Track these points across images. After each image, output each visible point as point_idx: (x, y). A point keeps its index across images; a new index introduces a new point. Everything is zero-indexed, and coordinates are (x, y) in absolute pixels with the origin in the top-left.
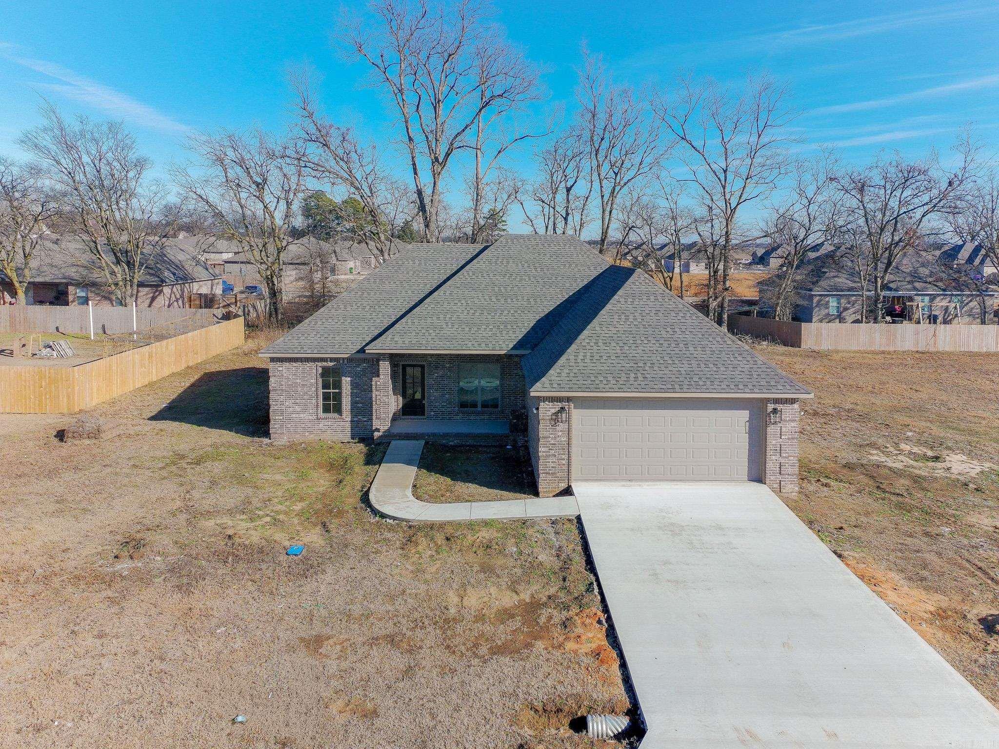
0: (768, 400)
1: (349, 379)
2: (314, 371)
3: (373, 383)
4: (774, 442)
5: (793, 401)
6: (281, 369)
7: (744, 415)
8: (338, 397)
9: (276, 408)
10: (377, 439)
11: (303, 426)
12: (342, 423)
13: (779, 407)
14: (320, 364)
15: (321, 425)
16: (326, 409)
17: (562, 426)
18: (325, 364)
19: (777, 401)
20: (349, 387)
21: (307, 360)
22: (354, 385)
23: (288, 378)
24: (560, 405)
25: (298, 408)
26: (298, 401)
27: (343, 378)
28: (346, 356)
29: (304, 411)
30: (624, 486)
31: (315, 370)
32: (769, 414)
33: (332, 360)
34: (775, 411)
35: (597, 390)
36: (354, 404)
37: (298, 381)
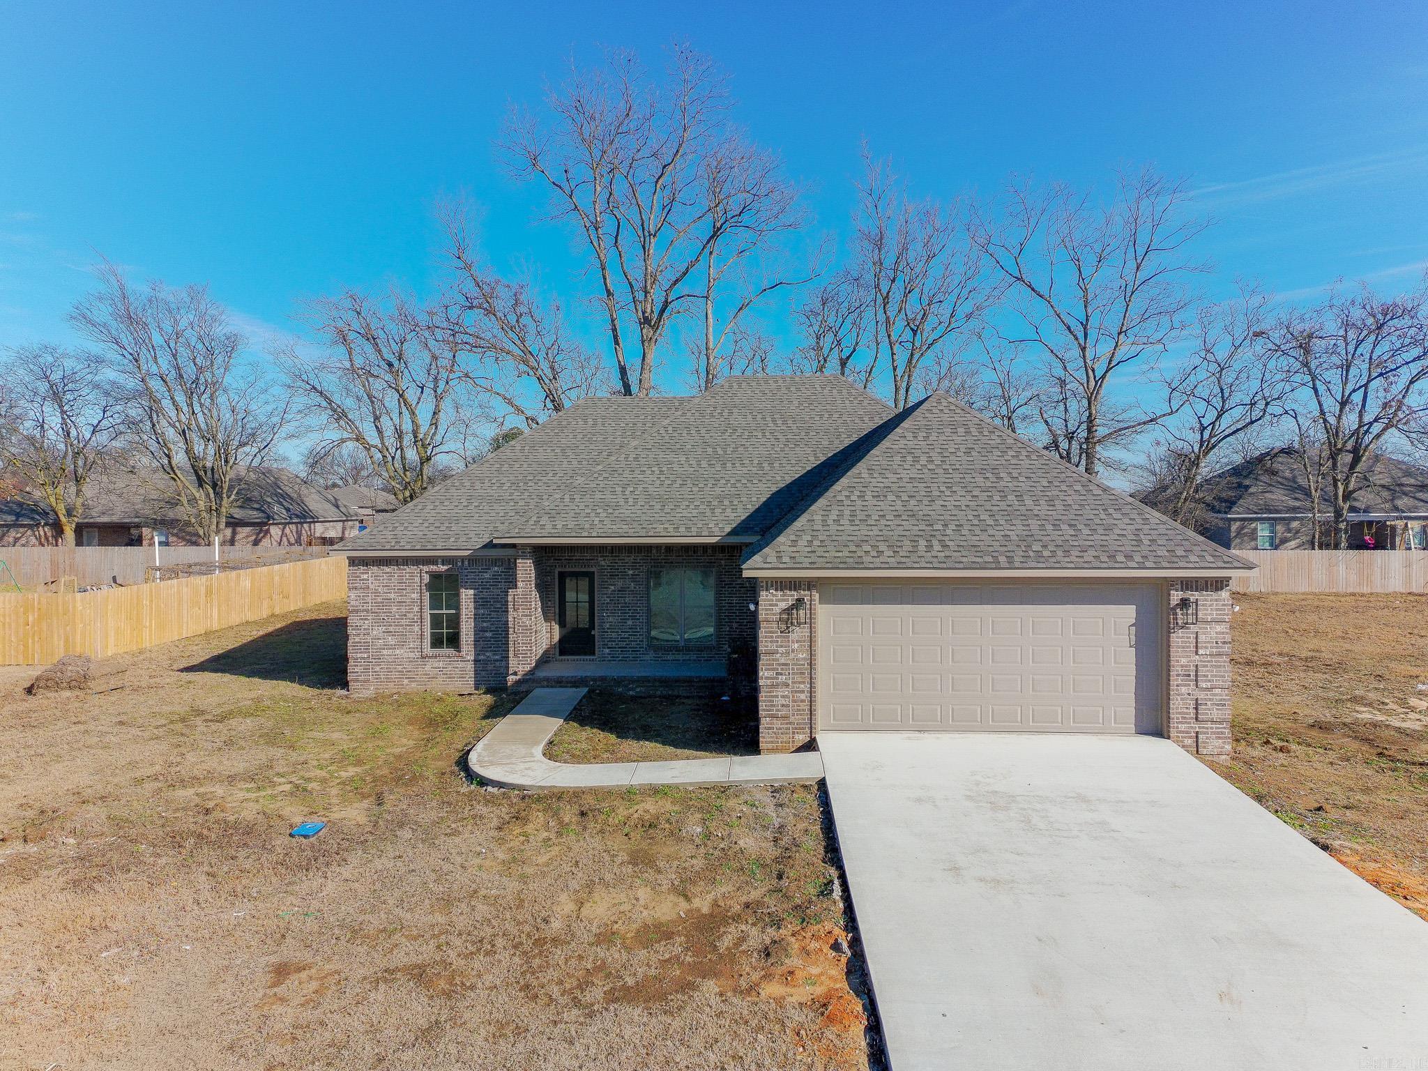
0: (1171, 583)
1: (472, 592)
2: (417, 579)
3: (510, 598)
4: (1183, 661)
5: (1218, 584)
6: (365, 576)
7: (1127, 614)
8: (455, 622)
9: (357, 640)
10: (513, 685)
11: (400, 668)
12: (461, 665)
13: (1193, 596)
14: (426, 568)
15: (428, 668)
16: (437, 642)
17: (799, 633)
18: (433, 568)
19: (1187, 584)
20: (472, 605)
21: (406, 561)
22: (480, 602)
23: (376, 592)
24: (796, 595)
25: (391, 640)
26: (391, 629)
27: (463, 590)
28: (467, 553)
29: (401, 645)
30: (909, 738)
31: (418, 577)
32: (1174, 609)
33: (445, 560)
34: (1184, 603)
35: (859, 565)
36: (479, 631)
37: (392, 596)
